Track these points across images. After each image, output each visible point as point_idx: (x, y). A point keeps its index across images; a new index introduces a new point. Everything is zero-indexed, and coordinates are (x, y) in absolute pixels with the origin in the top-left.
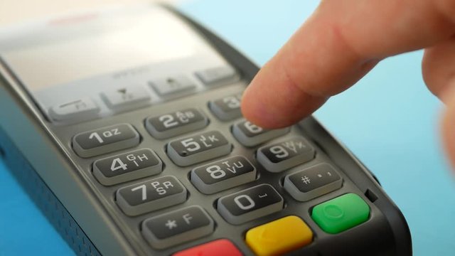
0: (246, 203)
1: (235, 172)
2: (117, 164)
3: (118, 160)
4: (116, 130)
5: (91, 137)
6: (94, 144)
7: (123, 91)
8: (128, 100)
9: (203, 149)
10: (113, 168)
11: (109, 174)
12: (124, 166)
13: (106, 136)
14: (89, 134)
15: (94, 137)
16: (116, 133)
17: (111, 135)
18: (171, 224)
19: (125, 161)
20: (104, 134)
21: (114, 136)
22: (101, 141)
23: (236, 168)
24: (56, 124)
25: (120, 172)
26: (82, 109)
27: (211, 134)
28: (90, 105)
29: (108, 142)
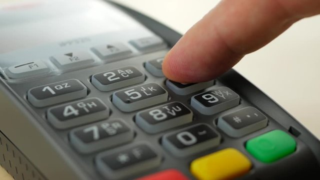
0: (187, 138)
1: (174, 114)
2: (69, 111)
3: (70, 107)
4: (67, 84)
5: (44, 90)
6: (48, 95)
7: (70, 55)
8: (74, 61)
9: (144, 97)
10: (66, 114)
11: (62, 118)
12: (76, 112)
13: (57, 89)
14: (43, 88)
15: (47, 90)
16: (66, 87)
17: (62, 88)
18: (123, 158)
19: (76, 108)
20: (56, 87)
21: (64, 89)
22: (53, 93)
23: (175, 111)
24: (11, 81)
25: (73, 116)
26: (34, 68)
27: (150, 85)
28: (42, 66)
29: (59, 93)
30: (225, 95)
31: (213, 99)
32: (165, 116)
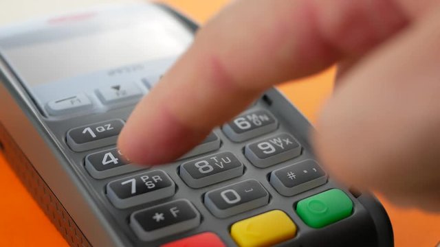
1: (222, 167)
2: (109, 159)
3: (110, 154)
4: (109, 125)
5: (84, 132)
6: (88, 138)
7: (117, 88)
8: (121, 96)
10: (104, 162)
11: (100, 167)
12: (115, 161)
13: (98, 131)
14: (83, 129)
15: (87, 131)
16: (108, 129)
17: (103, 130)
18: (159, 217)
19: (116, 155)
20: (97, 129)
21: (106, 131)
22: (94, 135)
24: (51, 119)
25: (112, 165)
26: (77, 104)
28: (85, 102)
29: (100, 136)
30: (284, 143)
31: (270, 149)
32: (211, 169)
